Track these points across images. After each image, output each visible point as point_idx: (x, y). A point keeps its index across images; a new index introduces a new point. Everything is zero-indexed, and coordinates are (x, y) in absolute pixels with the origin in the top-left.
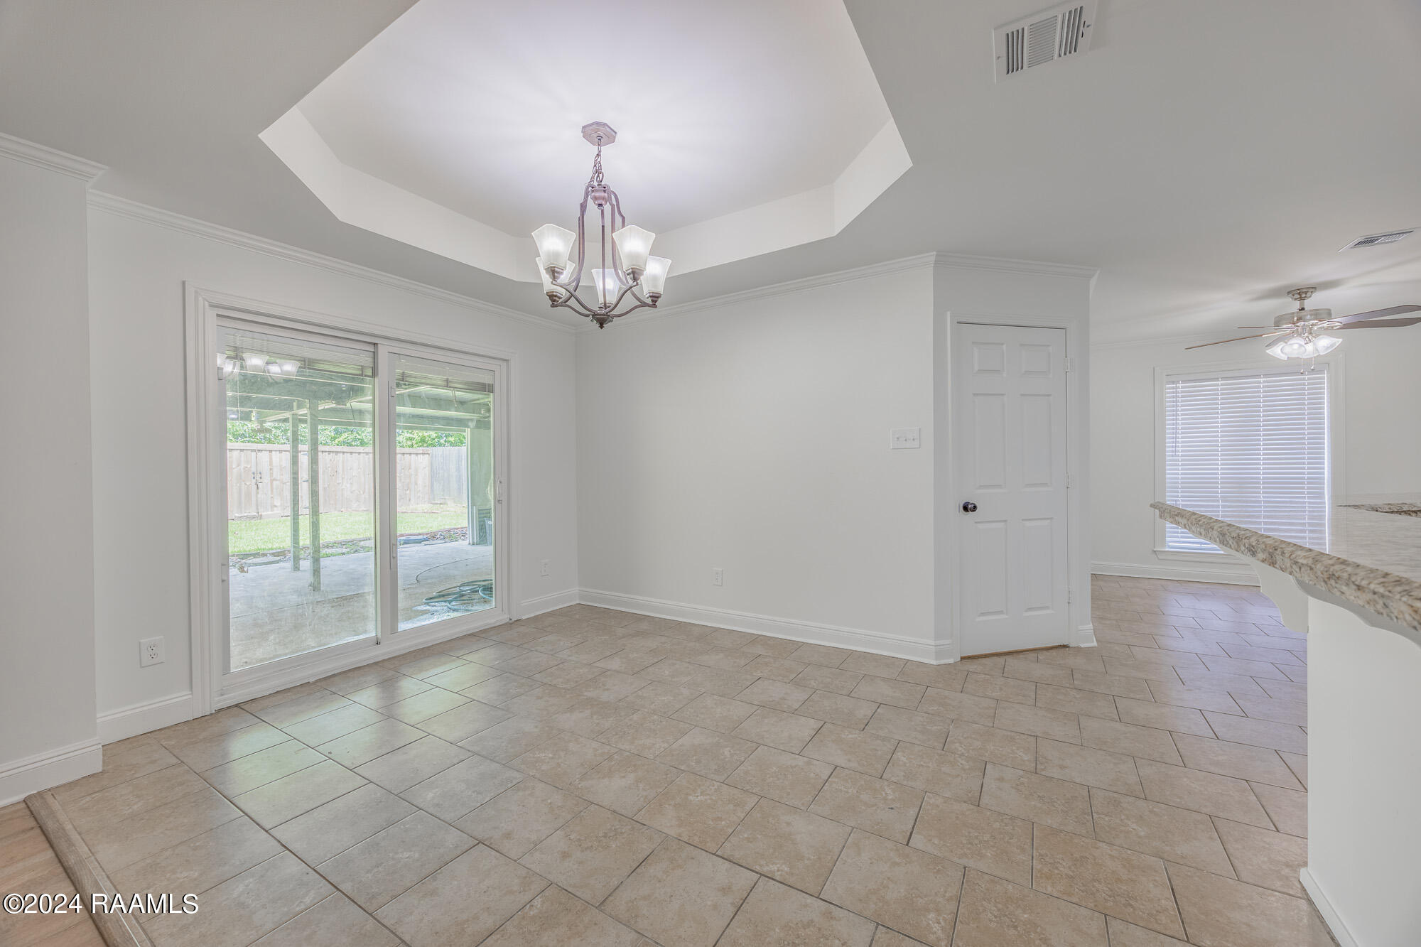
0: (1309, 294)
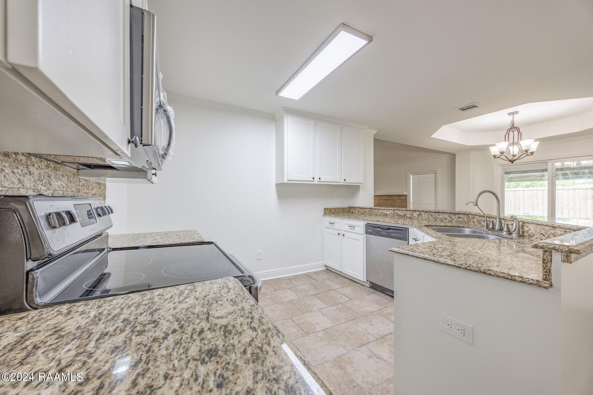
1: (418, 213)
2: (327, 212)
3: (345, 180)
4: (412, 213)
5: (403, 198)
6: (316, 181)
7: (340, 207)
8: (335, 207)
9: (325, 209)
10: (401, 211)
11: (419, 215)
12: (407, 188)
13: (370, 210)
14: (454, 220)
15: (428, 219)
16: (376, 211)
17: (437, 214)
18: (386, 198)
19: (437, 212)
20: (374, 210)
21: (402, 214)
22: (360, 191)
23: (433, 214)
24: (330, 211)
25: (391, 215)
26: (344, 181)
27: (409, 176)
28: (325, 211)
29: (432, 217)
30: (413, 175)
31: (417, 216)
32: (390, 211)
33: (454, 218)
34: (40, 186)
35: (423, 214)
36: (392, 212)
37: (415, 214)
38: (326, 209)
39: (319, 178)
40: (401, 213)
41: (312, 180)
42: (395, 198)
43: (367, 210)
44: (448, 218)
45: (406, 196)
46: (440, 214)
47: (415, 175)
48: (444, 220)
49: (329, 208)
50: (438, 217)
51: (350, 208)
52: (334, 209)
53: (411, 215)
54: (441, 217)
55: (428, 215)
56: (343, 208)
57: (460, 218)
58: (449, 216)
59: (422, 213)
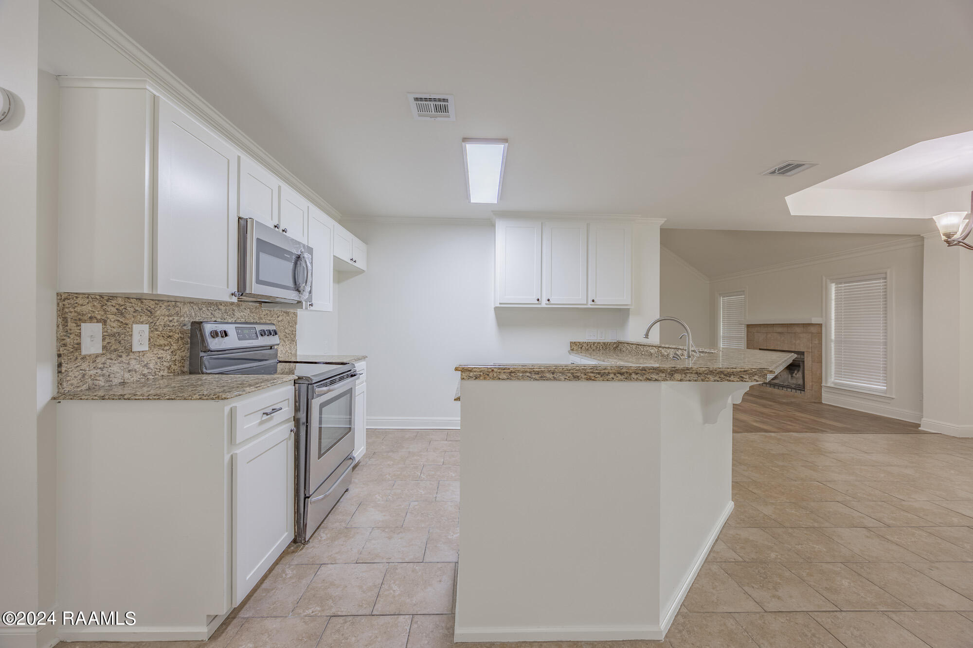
2: (575, 348)
3: (593, 301)
5: (813, 330)
6: (544, 304)
7: (598, 341)
8: (590, 341)
9: (571, 342)
12: (823, 308)
18: (780, 330)
22: (630, 316)
24: (580, 346)
26: (593, 303)
27: (826, 284)
28: (571, 347)
30: (837, 284)
34: (226, 316)
38: (573, 344)
39: (547, 299)
41: (537, 302)
42: (798, 330)
45: (820, 325)
47: (841, 283)
49: (579, 343)
51: (619, 343)
52: (587, 344)
56: (604, 343)
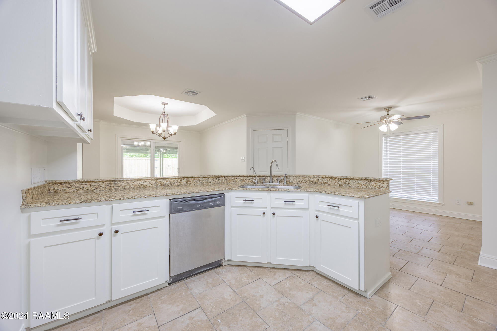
0: (389, 110)
1: (186, 180)
4: (180, 181)
10: (166, 180)
11: (187, 182)
13: (109, 184)
14: (216, 182)
15: (196, 184)
16: (123, 184)
17: (203, 179)
19: (204, 177)
20: (119, 183)
21: (168, 183)
23: (200, 179)
25: (151, 186)
29: (200, 182)
31: (185, 183)
32: (150, 181)
33: (216, 180)
35: (192, 181)
36: (154, 182)
37: (183, 181)
40: (167, 181)
43: (103, 185)
44: (212, 181)
46: (206, 179)
48: (209, 183)
50: (205, 181)
51: (50, 184)
53: (179, 182)
54: (206, 181)
55: (196, 180)
57: (220, 180)
58: (213, 180)
59: (191, 179)
